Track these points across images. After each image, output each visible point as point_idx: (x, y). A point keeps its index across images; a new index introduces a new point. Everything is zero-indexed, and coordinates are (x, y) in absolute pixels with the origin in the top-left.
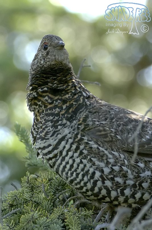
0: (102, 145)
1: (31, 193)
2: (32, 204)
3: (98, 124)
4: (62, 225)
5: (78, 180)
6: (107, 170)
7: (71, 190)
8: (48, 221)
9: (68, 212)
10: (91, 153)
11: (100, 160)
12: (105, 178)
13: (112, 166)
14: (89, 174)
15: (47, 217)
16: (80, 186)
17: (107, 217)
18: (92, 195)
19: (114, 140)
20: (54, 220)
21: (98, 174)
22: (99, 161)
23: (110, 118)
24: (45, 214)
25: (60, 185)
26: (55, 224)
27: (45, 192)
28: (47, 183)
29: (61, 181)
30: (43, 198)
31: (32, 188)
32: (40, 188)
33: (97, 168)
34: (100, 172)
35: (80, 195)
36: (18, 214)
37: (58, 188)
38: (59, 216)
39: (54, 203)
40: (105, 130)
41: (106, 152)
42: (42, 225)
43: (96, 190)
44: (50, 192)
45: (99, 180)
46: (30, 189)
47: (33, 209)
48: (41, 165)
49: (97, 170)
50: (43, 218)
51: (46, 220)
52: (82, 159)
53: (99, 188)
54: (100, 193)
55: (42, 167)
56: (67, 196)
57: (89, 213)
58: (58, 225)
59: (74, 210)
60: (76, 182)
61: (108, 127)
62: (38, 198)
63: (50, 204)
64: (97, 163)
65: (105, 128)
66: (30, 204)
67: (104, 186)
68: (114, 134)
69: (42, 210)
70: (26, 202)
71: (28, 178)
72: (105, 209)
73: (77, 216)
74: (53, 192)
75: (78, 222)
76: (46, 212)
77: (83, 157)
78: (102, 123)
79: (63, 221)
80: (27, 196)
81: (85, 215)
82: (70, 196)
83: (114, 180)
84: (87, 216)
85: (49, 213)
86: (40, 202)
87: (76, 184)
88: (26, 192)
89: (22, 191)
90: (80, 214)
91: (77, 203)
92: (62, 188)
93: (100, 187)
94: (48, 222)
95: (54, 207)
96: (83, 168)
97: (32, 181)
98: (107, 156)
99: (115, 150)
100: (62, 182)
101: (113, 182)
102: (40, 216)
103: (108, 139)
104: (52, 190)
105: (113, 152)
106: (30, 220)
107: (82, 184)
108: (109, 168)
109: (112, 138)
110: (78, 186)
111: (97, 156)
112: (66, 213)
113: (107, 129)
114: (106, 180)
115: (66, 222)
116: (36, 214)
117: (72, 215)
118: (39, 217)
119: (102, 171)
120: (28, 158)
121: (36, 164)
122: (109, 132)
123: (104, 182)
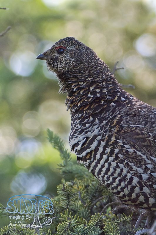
0: (139, 149)
1: (67, 201)
2: (69, 212)
3: (133, 127)
4: (100, 232)
5: (115, 184)
6: (145, 176)
7: (108, 197)
8: (85, 228)
9: (106, 218)
10: (128, 157)
11: (138, 165)
12: (143, 184)
13: (151, 172)
14: (127, 179)
15: (85, 225)
16: (117, 191)
17: (146, 222)
18: (129, 200)
19: (152, 145)
20: (91, 227)
21: (136, 180)
22: (137, 167)
23: (150, 122)
24: (82, 222)
25: (97, 192)
26: (94, 231)
27: (82, 199)
28: (83, 190)
29: (98, 187)
30: (80, 205)
31: (68, 195)
32: (76, 195)
33: (135, 174)
34: (138, 178)
35: (117, 201)
36: (55, 223)
37: (95, 194)
38: (97, 223)
39: (91, 210)
40: (142, 134)
41: (144, 157)
42: (80, 233)
43: (134, 196)
44: (86, 199)
45: (137, 187)
46: (66, 196)
47: (70, 217)
48: (77, 172)
49: (135, 176)
50: (80, 225)
51: (84, 228)
52: (118, 162)
53: (136, 194)
54: (138, 200)
55: (77, 173)
56: (104, 202)
57: (127, 219)
58: (96, 232)
59: (112, 217)
60: (113, 186)
61: (146, 130)
62: (74, 206)
63: (88, 211)
64: (134, 168)
65: (143, 131)
66: (67, 212)
67: (142, 193)
68: (153, 139)
69: (79, 218)
70: (62, 210)
71: (64, 185)
72: (144, 214)
73: (115, 223)
74: (89, 199)
75: (117, 228)
76: (84, 219)
77: (119, 161)
78: (139, 127)
79: (102, 228)
80: (63, 204)
81: (124, 221)
82: (107, 203)
83: (153, 187)
84: (126, 222)
85: (86, 220)
86: (77, 210)
87: (113, 189)
88: (62, 200)
89: (58, 200)
90: (118, 220)
91: (115, 209)
92: (99, 194)
93: (138, 193)
94: (86, 230)
95: (91, 214)
96: (120, 173)
97: (68, 188)
98: (145, 161)
99: (154, 155)
100: (98, 189)
101: (152, 189)
102: (78, 223)
103: (146, 144)
104: (89, 197)
105: (152, 158)
106: (67, 228)
107: (119, 188)
108: (147, 174)
109: (150, 143)
110: (115, 191)
111: (134, 161)
112: (105, 219)
113: (145, 132)
114: (144, 187)
115: (104, 229)
116: (73, 222)
117: (110, 222)
118: (77, 225)
119: (140, 177)
120: (63, 165)
121: (71, 171)
122: (146, 136)
123: (143, 189)
